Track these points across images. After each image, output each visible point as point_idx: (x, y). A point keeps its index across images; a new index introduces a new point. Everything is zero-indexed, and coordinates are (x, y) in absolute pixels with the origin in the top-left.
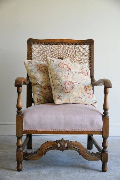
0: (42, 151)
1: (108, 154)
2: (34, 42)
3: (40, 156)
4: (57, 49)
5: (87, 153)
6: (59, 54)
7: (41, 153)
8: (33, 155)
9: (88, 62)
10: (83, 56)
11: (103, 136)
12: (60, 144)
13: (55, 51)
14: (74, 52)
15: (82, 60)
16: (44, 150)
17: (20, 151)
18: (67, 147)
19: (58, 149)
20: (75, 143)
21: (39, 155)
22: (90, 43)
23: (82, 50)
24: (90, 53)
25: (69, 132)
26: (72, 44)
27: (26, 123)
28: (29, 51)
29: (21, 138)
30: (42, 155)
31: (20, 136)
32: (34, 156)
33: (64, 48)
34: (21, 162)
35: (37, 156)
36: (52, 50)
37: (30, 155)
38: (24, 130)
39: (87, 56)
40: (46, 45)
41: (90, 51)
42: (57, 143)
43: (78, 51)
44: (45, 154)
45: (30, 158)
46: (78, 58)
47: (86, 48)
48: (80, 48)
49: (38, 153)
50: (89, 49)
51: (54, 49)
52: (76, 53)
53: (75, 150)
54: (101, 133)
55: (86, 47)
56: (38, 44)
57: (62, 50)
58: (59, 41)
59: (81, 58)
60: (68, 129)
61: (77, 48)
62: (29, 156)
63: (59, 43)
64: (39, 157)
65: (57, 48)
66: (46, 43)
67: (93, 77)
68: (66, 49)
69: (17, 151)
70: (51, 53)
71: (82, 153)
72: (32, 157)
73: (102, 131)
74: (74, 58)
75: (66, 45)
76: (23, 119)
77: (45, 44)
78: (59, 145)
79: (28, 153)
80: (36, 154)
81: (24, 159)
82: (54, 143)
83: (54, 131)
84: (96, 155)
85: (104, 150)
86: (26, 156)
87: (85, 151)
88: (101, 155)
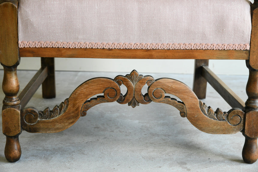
0: (77, 106)
3: (71, 121)
5: (203, 111)
7: (73, 112)
8: (50, 116)
11: (252, 64)
12: (128, 86)
16: (81, 104)
17: (14, 106)
18: (147, 94)
19: (122, 100)
20: (170, 85)
21: (68, 118)
25: (153, 53)
27: (27, 24)
29: (16, 70)
30: (76, 117)
31: (11, 64)
32: (52, 119)
34: (16, 137)
35: (60, 121)
37: (42, 117)
38: (21, 45)
42: (120, 85)
44: (84, 114)
45: (41, 125)
49: (65, 111)
53: (169, 103)
54: (246, 56)
60: (149, 43)
62: (39, 119)
64: (67, 124)
69: (5, 106)
71: (189, 112)
72: (48, 122)
73: (248, 48)
76: (19, 13)
78: (123, 89)
79: (35, 112)
80: (60, 114)
81: (24, 129)
82: (110, 83)
83: (109, 49)
84: (229, 118)
85: (251, 103)
86: (30, 121)
87: (199, 106)
88: (242, 116)
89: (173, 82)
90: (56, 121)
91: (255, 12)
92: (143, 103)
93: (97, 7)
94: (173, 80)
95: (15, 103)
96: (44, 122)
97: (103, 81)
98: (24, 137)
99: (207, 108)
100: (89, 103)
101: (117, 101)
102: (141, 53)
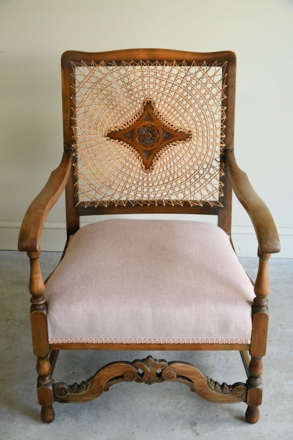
0: (100, 385)
1: (261, 390)
2: (79, 61)
3: (96, 395)
4: (140, 77)
5: (210, 387)
6: (144, 90)
7: (97, 389)
8: (78, 391)
9: (220, 113)
10: (208, 97)
12: (144, 370)
13: (134, 84)
14: (185, 85)
15: (205, 107)
16: (104, 383)
17: (47, 385)
18: (161, 373)
19: (139, 380)
20: (181, 369)
21: (94, 393)
22: (226, 62)
23: (204, 80)
24: (227, 88)
25: (166, 346)
26: (179, 63)
27: (55, 328)
28: (68, 86)
30: (100, 392)
32: (80, 394)
33: (158, 75)
35: (87, 395)
36: (126, 80)
37: (71, 392)
38: (51, 342)
39: (217, 97)
40: (110, 68)
41: (226, 84)
42: (137, 369)
43: (194, 82)
44: (107, 390)
45: (71, 398)
46: (193, 101)
47: (214, 75)
48: (200, 75)
49: (90, 388)
50: (223, 80)
51: (132, 77)
52: (190, 88)
53: (180, 382)
54: (247, 348)
55: (216, 73)
56: (89, 65)
57: (152, 80)
58: (144, 56)
59: (202, 102)
60: (162, 340)
61: (192, 76)
62: (68, 394)
63: (145, 61)
64: (92, 397)
65: (139, 74)
66: (111, 62)
67: (232, 150)
68: (164, 77)
69: (39, 385)
70: (124, 90)
71: (198, 388)
72: (76, 396)
73: (249, 343)
74: (185, 102)
75: (162, 65)
76: (48, 318)
77: (108, 63)
79: (64, 388)
80: (86, 390)
81: (56, 401)
82: (128, 367)
83: (127, 344)
84: (233, 391)
85: (252, 381)
86: (61, 395)
87: (206, 383)
88: (245, 391)
89: (183, 366)
90: (84, 395)
91: (255, 316)
92: (157, 382)
93: (115, 313)
94: (183, 365)
95: (48, 381)
96: (73, 396)
97: (122, 366)
98: (57, 406)
99: (214, 385)
100: (111, 382)
101: (135, 381)
102: (155, 346)
